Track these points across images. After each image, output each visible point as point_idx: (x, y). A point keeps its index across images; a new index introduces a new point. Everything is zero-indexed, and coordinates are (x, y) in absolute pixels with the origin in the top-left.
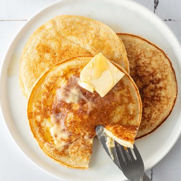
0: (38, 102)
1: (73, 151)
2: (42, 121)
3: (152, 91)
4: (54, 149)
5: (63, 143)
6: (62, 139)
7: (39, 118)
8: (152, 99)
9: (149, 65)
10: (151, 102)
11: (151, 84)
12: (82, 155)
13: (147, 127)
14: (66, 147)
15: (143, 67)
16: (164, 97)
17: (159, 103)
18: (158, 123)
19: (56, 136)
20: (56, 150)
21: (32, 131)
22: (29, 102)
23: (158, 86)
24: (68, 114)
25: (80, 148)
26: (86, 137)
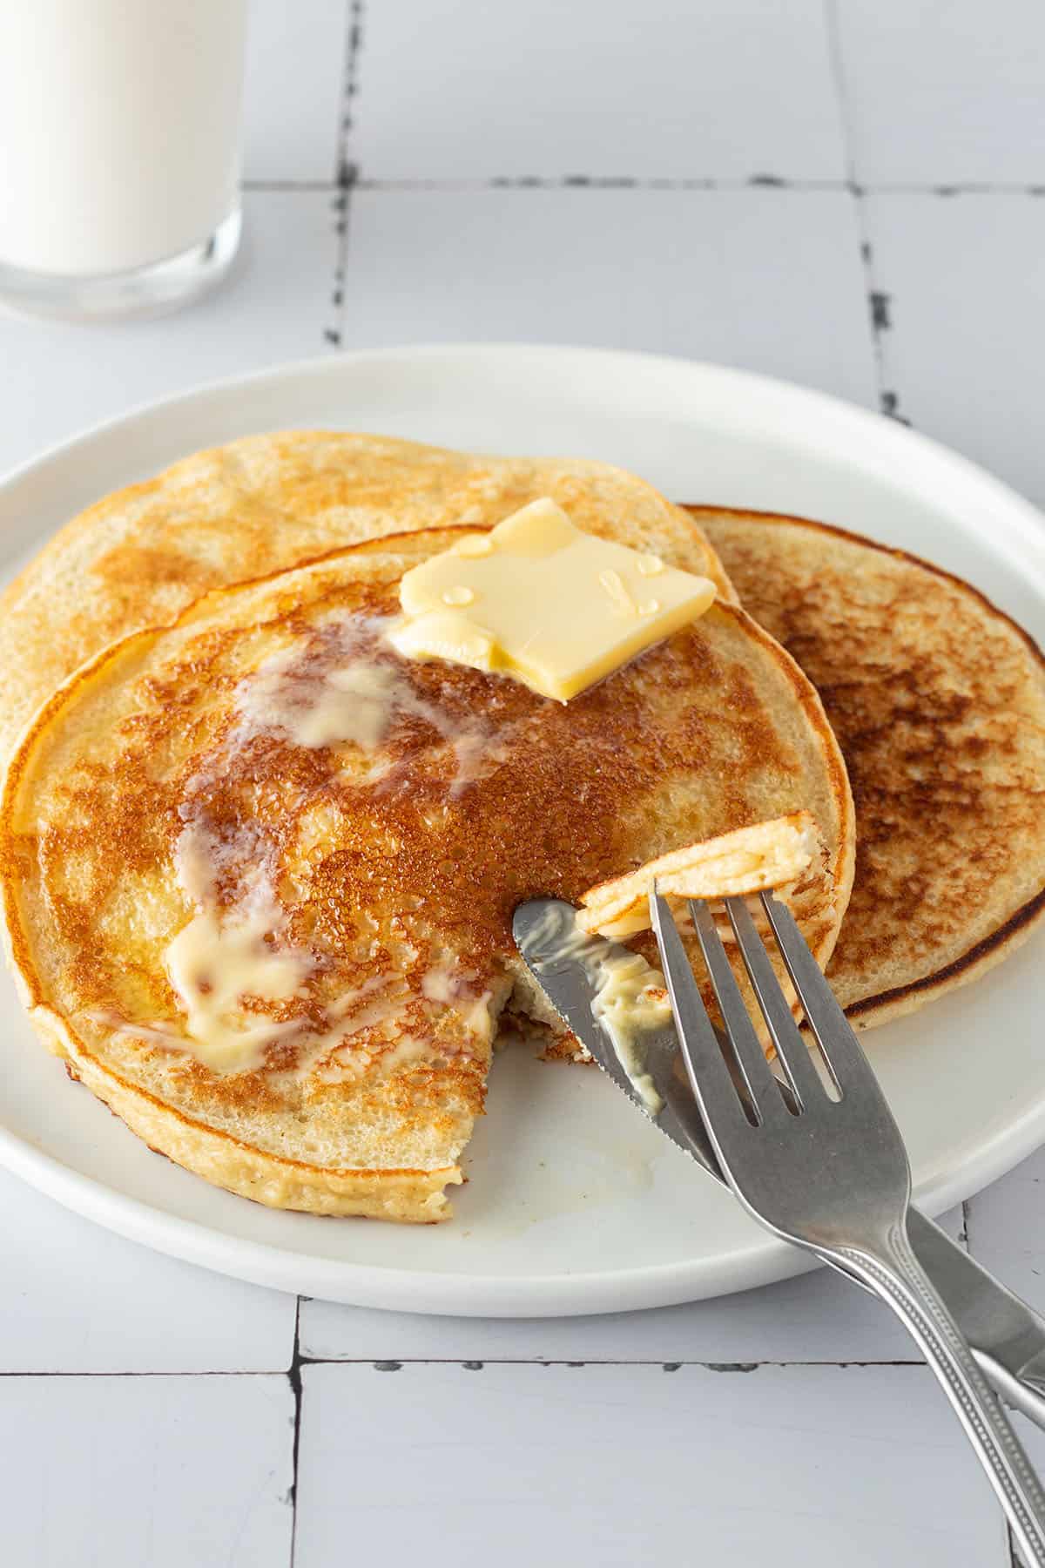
0: (88, 767)
1: (334, 1077)
2: (104, 893)
3: (912, 757)
4: (184, 1063)
5: (262, 1028)
6: (252, 1004)
7: (80, 875)
8: (922, 800)
9: (876, 636)
10: (917, 814)
11: (904, 728)
12: (408, 1108)
13: (899, 948)
14: (283, 1057)
15: (837, 644)
16: (1007, 790)
17: (970, 823)
18: (977, 928)
19: (205, 987)
20: (199, 1073)
21: (24, 963)
22: (17, 768)
23: (955, 734)
24: (305, 820)
25: (391, 1060)
26: (438, 986)
